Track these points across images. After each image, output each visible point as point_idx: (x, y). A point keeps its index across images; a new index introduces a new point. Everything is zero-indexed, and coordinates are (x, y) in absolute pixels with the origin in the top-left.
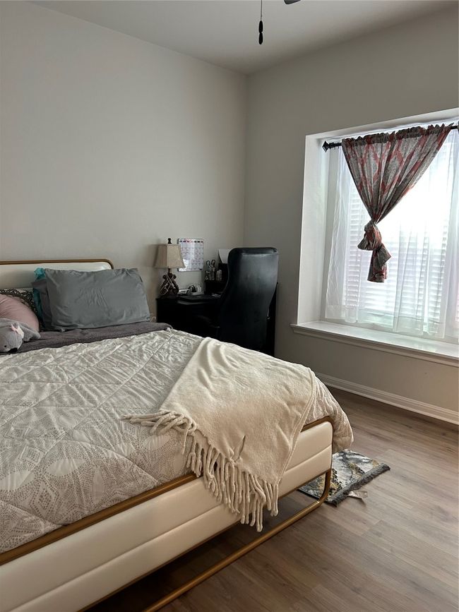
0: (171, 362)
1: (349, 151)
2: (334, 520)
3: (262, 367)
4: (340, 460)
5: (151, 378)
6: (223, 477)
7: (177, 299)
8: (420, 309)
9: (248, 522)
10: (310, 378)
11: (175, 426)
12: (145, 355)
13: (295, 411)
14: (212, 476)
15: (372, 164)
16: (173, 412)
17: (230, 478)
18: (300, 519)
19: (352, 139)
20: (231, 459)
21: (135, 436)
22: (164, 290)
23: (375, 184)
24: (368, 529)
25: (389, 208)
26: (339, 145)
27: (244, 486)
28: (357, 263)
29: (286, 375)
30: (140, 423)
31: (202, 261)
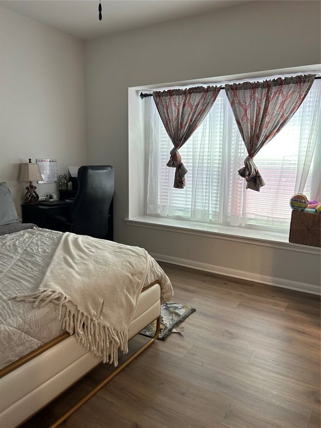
0: (41, 253)
1: (158, 100)
2: (164, 350)
3: (111, 251)
4: (164, 309)
5: (27, 266)
6: (89, 333)
7: (38, 204)
8: (207, 205)
9: (108, 361)
10: (145, 255)
11: (52, 300)
12: (19, 248)
13: (137, 279)
14: (82, 333)
15: (173, 110)
16: (50, 290)
17: (94, 332)
18: (142, 353)
19: (160, 92)
20: (94, 319)
21: (21, 311)
22: (27, 198)
23: (176, 123)
24: (186, 352)
25: (186, 140)
26: (151, 95)
27: (104, 337)
28: (166, 176)
29: (129, 255)
30: (24, 301)
31: (56, 176)
